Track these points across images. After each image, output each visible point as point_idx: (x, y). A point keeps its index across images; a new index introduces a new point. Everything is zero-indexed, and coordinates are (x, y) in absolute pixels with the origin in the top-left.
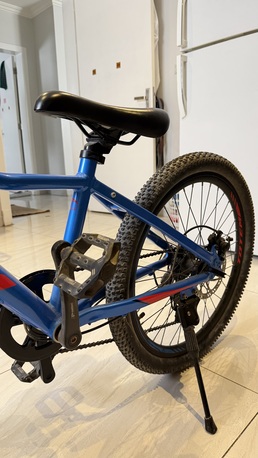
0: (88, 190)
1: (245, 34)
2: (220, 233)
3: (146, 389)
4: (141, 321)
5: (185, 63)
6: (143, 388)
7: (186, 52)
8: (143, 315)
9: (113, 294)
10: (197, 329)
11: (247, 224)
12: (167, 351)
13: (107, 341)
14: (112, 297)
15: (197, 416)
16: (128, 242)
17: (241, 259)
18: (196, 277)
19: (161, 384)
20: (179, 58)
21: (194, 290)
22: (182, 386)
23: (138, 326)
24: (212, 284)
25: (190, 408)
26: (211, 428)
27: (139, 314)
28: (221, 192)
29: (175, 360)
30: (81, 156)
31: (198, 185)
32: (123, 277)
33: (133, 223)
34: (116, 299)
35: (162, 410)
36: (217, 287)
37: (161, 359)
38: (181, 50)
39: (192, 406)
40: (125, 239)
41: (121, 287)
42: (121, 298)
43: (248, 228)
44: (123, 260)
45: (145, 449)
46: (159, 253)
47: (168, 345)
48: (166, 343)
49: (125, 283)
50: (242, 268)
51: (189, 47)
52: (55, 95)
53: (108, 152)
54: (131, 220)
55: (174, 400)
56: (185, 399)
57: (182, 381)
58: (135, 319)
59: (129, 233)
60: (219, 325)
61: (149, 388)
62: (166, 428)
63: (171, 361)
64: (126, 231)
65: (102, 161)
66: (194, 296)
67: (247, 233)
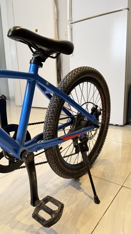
0: (35, 80)
1: (100, 15)
2: (97, 106)
3: (63, 187)
4: (61, 151)
5: (72, 29)
6: (62, 186)
7: (72, 24)
8: (61, 148)
9: (48, 136)
10: (88, 153)
11: (107, 104)
12: (73, 167)
13: (44, 163)
14: (47, 138)
15: (89, 196)
16: (54, 109)
17: (105, 122)
18: (86, 128)
19: (70, 184)
20: (68, 26)
21: (86, 135)
22: (80, 184)
23: (59, 154)
24: (93, 132)
25: (86, 194)
26: (97, 201)
27: (59, 147)
28: (95, 88)
29: (77, 171)
30: (31, 63)
31: (85, 83)
32: (52, 127)
33: (57, 100)
34: (49, 139)
35: (72, 196)
36: (95, 134)
37: (70, 171)
38: (70, 22)
39: (87, 192)
40: (52, 108)
41: (52, 133)
42: (52, 138)
43: (107, 106)
44: (52, 119)
45: (66, 214)
46: (67, 118)
47: (73, 164)
48: (72, 163)
49: (53, 131)
50: (105, 126)
51: (73, 21)
52: (18, 28)
53: (44, 62)
54: (55, 99)
55: (77, 190)
56: (83, 190)
57: (80, 181)
58: (58, 150)
59: (55, 105)
60: (96, 154)
61: (65, 186)
62: (76, 203)
63: (75, 172)
64: (53, 104)
65: (41, 65)
66: (86, 138)
67: (107, 109)
